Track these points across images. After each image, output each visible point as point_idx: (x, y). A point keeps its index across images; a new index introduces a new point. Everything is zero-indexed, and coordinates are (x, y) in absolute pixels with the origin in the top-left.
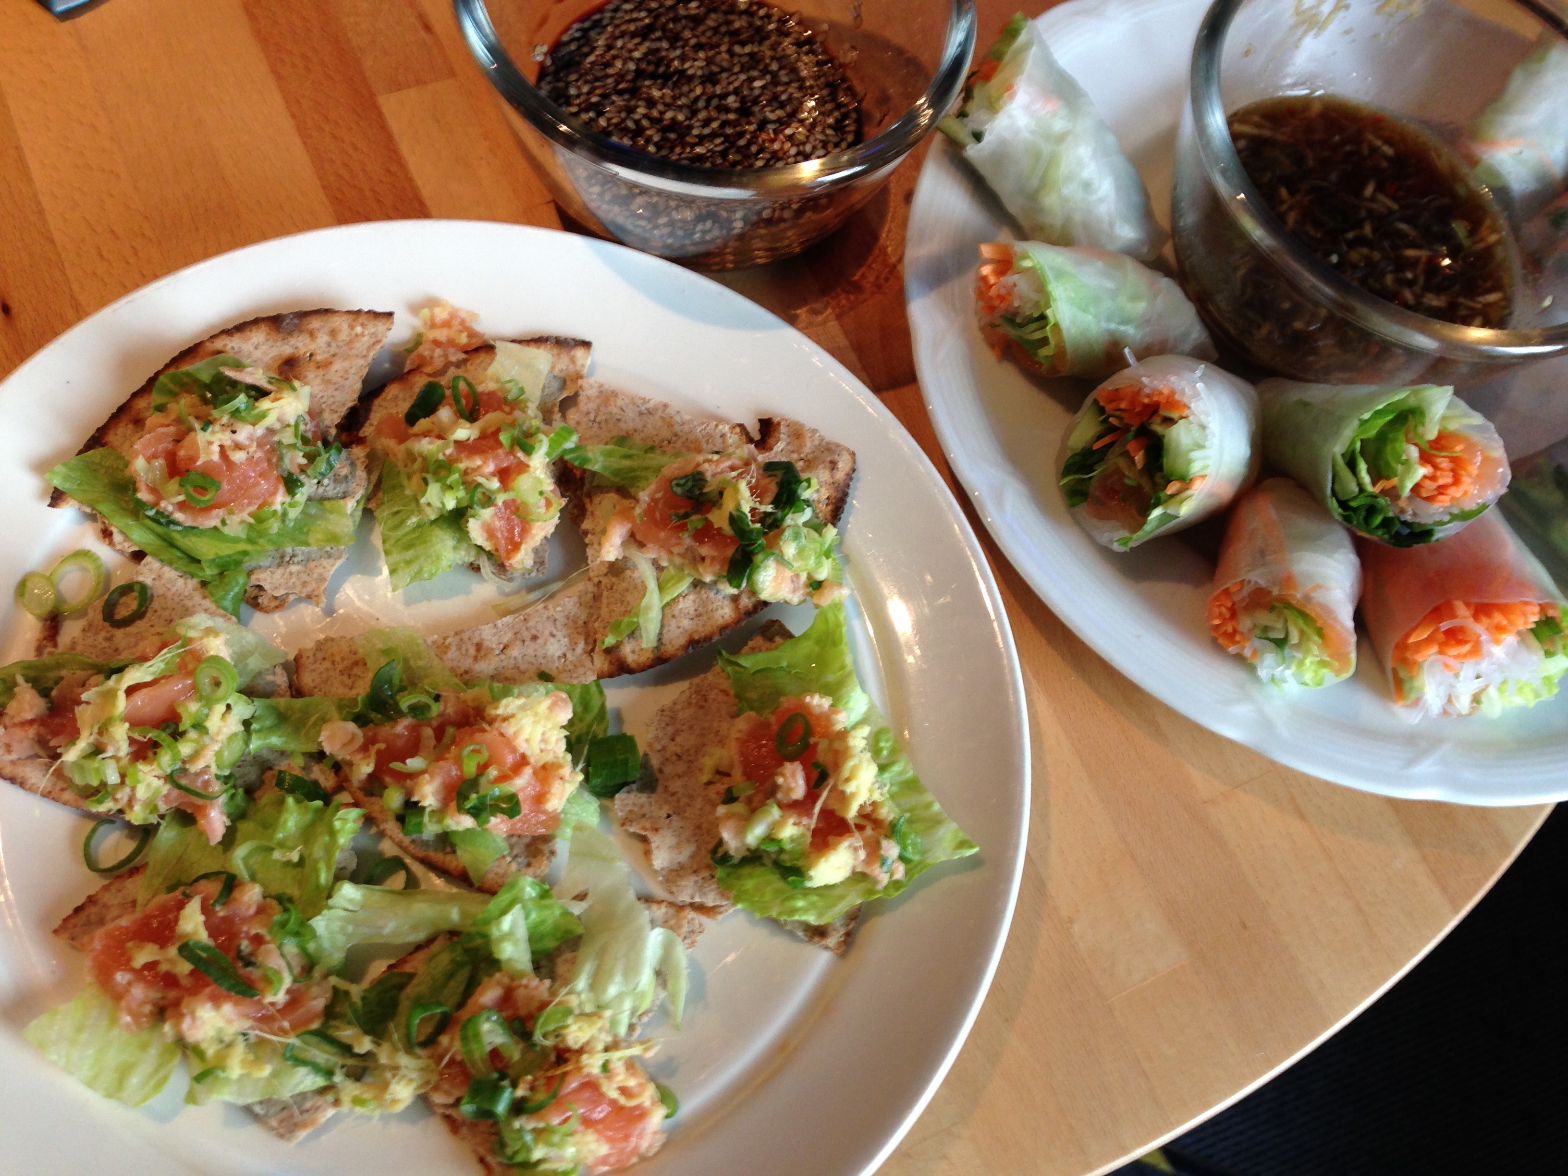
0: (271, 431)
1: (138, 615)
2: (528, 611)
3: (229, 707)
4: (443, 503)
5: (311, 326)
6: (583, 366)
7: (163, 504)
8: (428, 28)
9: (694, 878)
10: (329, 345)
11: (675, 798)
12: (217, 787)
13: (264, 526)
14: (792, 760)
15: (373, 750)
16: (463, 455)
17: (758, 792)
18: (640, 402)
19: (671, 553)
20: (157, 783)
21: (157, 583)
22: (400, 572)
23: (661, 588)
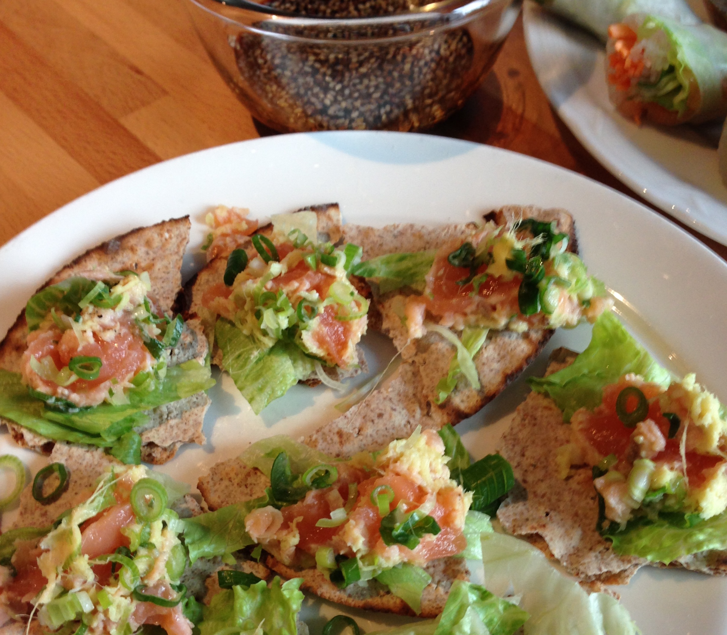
0: (127, 313)
1: (63, 489)
2: (366, 399)
3: (165, 524)
4: (278, 324)
5: (130, 244)
6: (338, 220)
7: (60, 390)
8: (138, 72)
9: (592, 555)
10: (147, 253)
11: (545, 498)
12: (175, 595)
13: (143, 386)
14: (643, 419)
15: (293, 525)
16: (281, 285)
17: (621, 461)
18: (392, 229)
19: (465, 315)
20: (126, 602)
21: (70, 462)
22: (258, 398)
23: (466, 345)
